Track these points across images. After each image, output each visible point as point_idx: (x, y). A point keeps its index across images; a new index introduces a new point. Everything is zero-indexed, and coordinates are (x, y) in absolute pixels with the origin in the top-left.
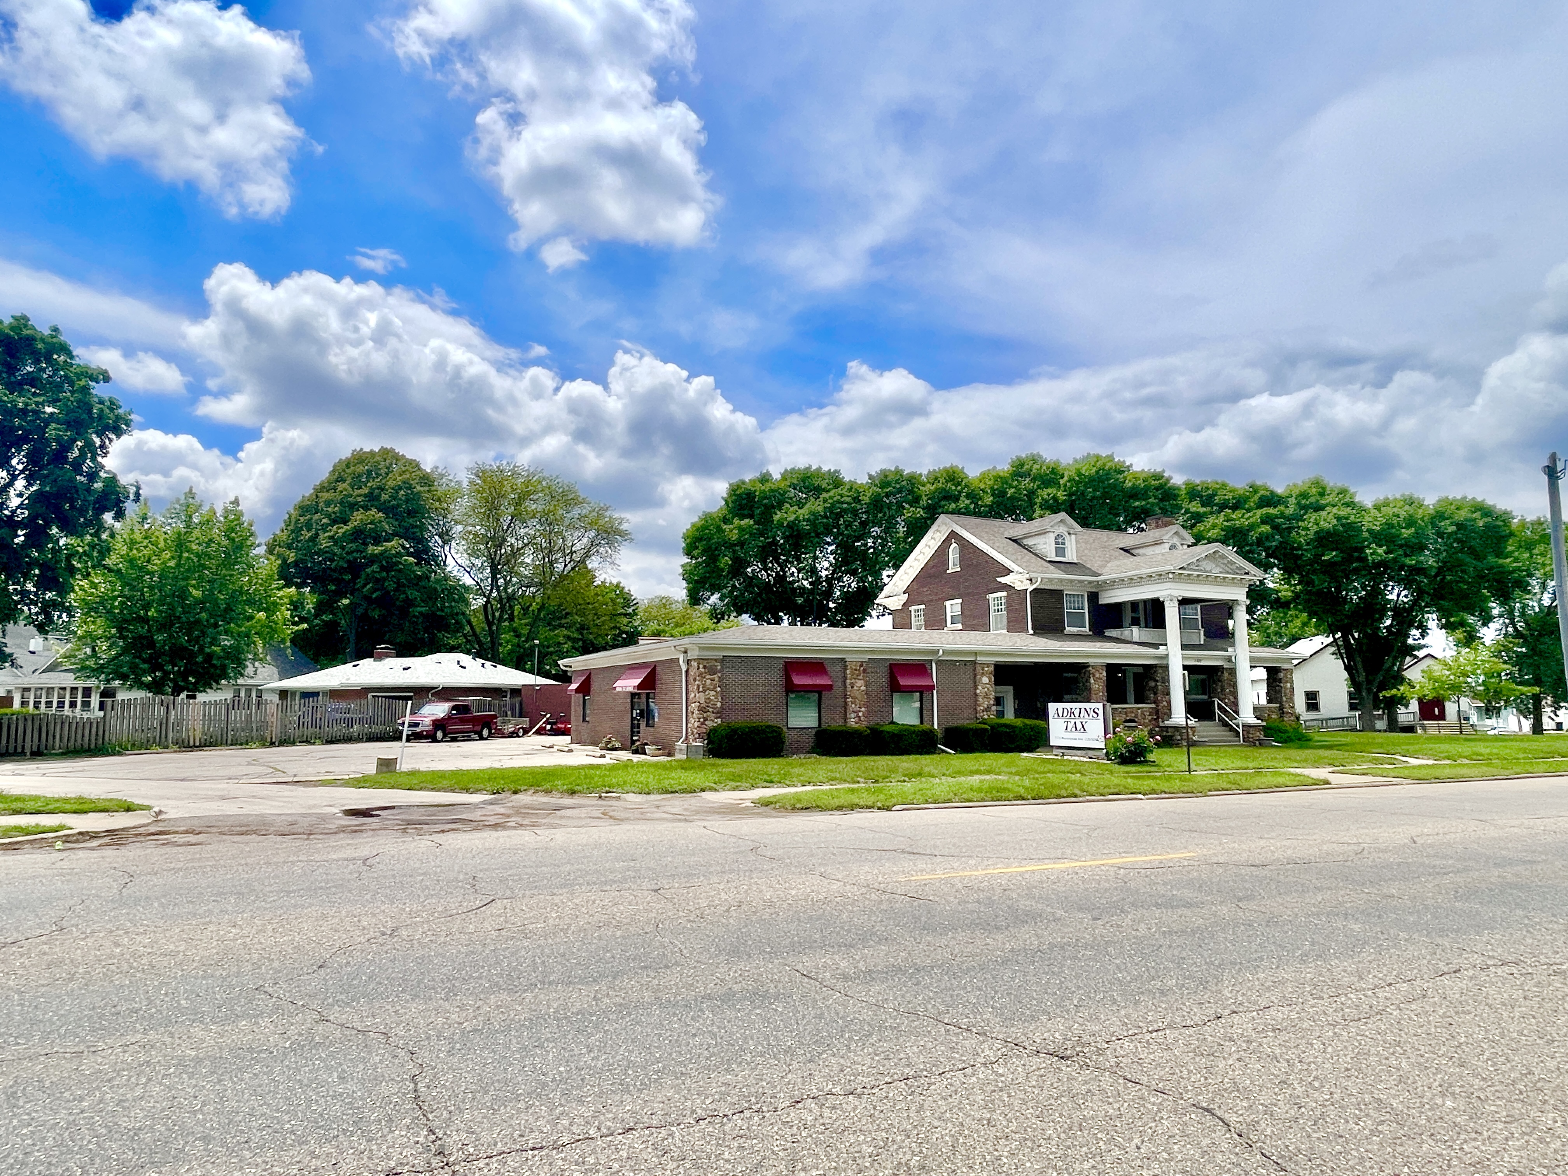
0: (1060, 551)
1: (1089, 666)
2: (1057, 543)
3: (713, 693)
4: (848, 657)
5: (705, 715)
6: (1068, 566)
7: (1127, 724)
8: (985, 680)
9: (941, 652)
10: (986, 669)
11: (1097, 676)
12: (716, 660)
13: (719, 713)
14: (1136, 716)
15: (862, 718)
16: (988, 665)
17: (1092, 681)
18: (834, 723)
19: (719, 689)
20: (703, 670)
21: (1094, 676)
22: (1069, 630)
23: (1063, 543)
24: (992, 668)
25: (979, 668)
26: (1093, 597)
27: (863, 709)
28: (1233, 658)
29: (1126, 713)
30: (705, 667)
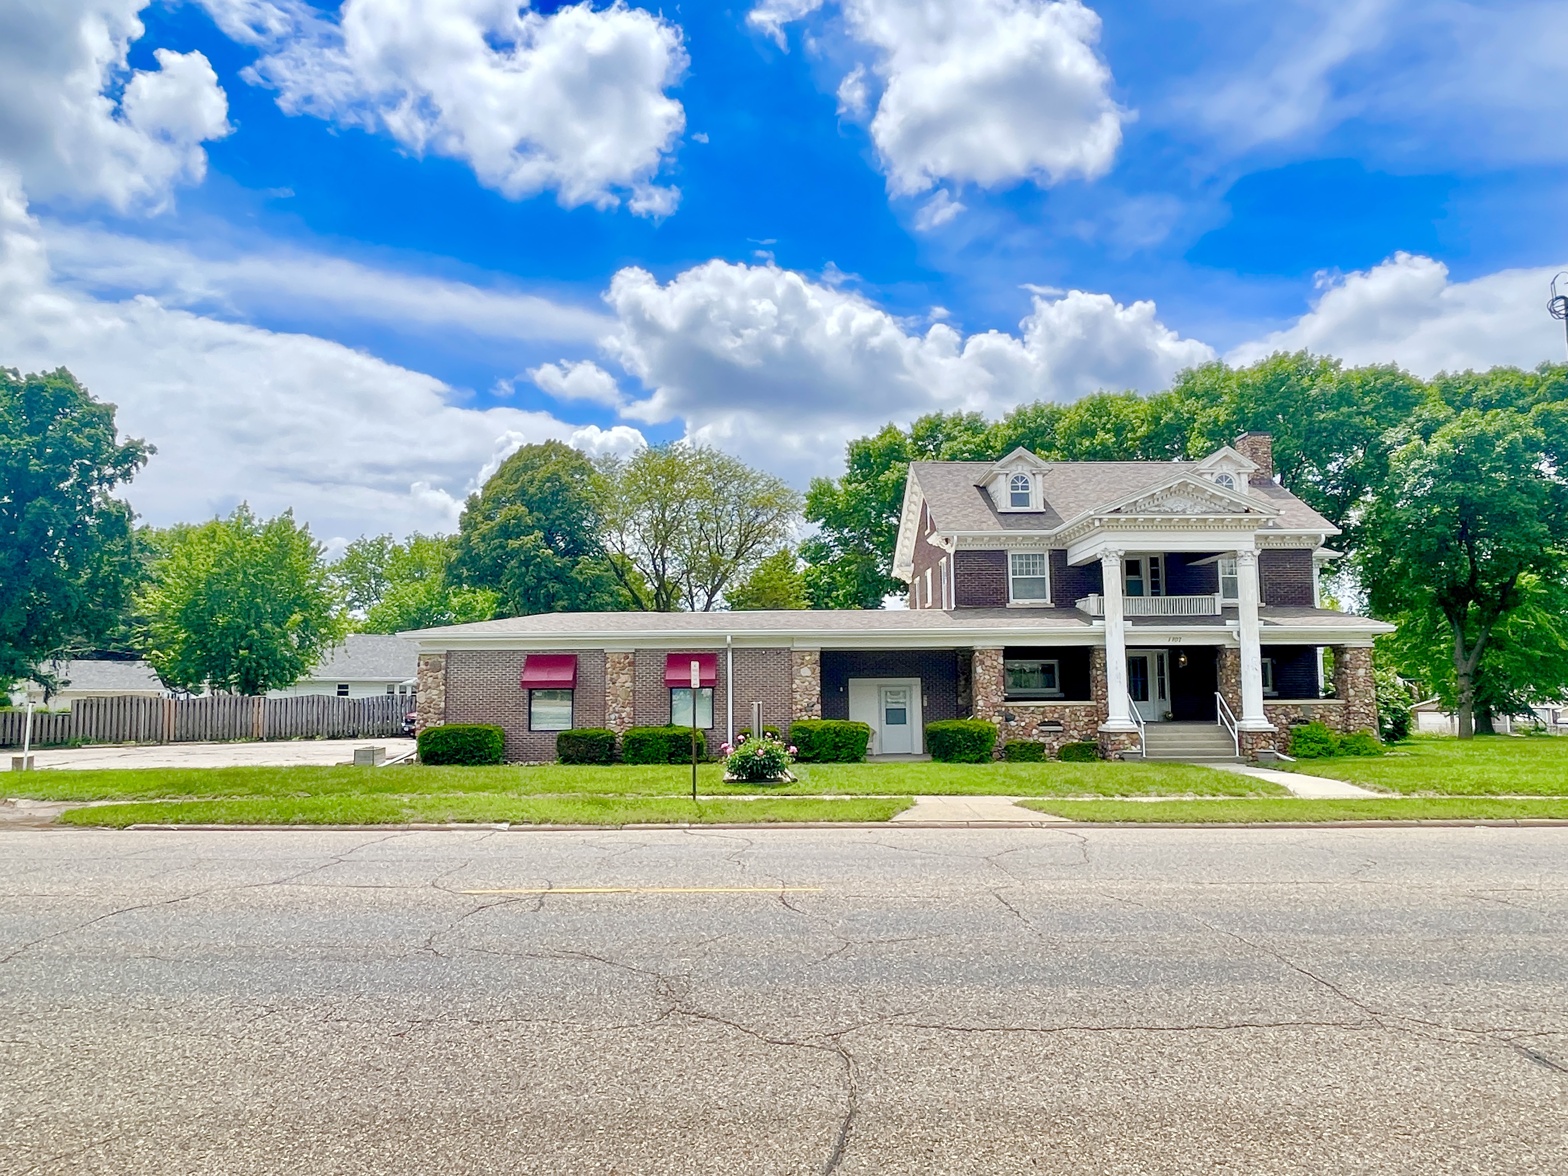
0: (1019, 499)
1: (974, 652)
2: (1013, 488)
3: (435, 692)
4: (607, 648)
5: (425, 716)
6: (1027, 516)
7: (1041, 728)
8: (806, 671)
9: (729, 638)
10: (807, 658)
11: (988, 663)
12: (440, 656)
13: (444, 714)
14: (1062, 717)
15: (626, 720)
16: (811, 653)
17: (979, 670)
18: (592, 727)
19: (443, 688)
20: (424, 667)
21: (982, 663)
22: (1013, 602)
23: (1027, 488)
24: (817, 657)
25: (796, 658)
26: (1059, 556)
27: (628, 709)
28: (1235, 635)
29: (1043, 713)
30: (426, 664)
